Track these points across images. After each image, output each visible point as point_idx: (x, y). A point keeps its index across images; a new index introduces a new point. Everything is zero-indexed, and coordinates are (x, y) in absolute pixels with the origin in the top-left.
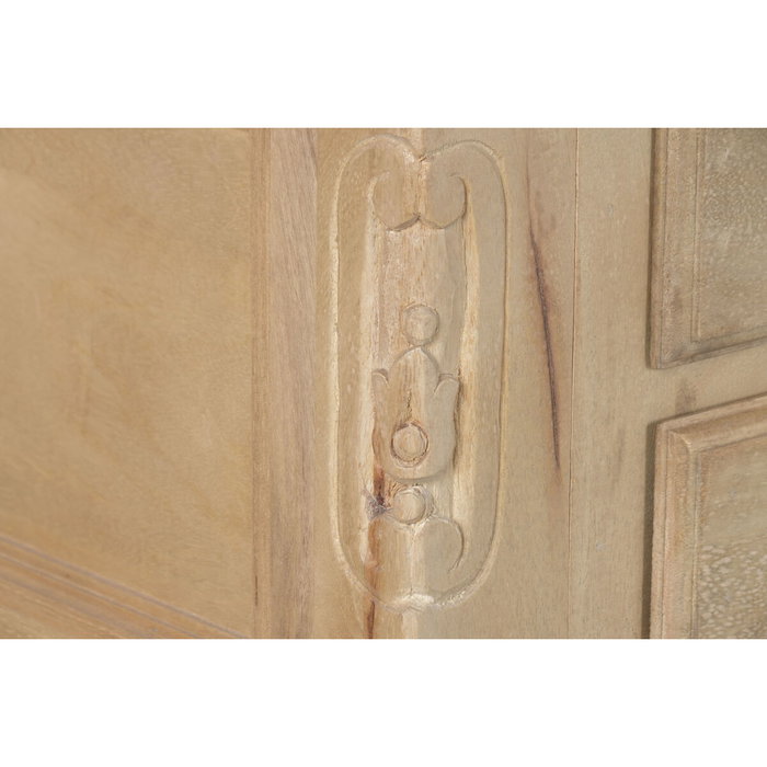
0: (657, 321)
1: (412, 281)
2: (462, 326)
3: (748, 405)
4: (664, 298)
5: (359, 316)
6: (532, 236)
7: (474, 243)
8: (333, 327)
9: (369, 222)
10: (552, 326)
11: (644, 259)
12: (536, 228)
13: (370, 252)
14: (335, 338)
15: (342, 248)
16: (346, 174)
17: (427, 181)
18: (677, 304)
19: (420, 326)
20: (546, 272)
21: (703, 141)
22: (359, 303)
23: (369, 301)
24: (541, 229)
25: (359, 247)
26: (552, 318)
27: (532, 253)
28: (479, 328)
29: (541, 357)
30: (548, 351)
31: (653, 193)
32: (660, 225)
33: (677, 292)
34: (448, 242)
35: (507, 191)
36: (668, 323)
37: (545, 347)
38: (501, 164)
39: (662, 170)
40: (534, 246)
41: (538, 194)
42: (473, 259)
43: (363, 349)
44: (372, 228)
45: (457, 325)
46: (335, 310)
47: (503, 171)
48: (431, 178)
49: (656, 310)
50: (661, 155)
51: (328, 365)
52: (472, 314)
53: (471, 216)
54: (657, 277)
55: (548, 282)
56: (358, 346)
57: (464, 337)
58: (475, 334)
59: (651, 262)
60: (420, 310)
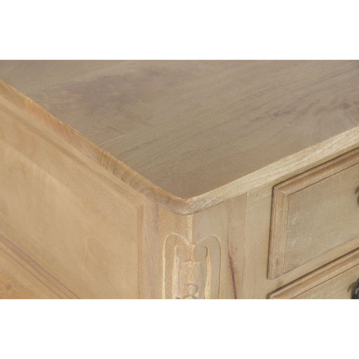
0: (270, 267)
1: (189, 277)
2: (205, 286)
3: (300, 282)
4: (273, 261)
5: (172, 281)
6: (229, 255)
7: (210, 263)
8: (163, 280)
9: (175, 256)
10: (236, 278)
11: (266, 250)
12: (230, 252)
13: (175, 265)
14: (164, 283)
15: (166, 260)
16: (167, 240)
17: (194, 251)
18: (277, 263)
19: (191, 291)
20: (234, 264)
21: (287, 218)
22: (171, 278)
23: (175, 278)
24: (232, 252)
25: (172, 262)
26: (235, 275)
27: (229, 260)
28: (211, 286)
29: (232, 287)
30: (234, 285)
31: (270, 231)
32: (272, 241)
33: (277, 260)
34: (201, 265)
35: (221, 245)
36: (274, 268)
37: (233, 284)
38: (219, 238)
39: (273, 225)
40: (230, 258)
41: (232, 243)
42: (209, 267)
43: (173, 291)
44: (176, 258)
45: (204, 286)
46: (164, 275)
47: (219, 240)
48: (195, 250)
49: (270, 264)
50: (273, 221)
51: (162, 290)
52: (209, 282)
53: (208, 256)
54: (270, 255)
55: (234, 266)
56: (171, 289)
57: (206, 288)
58: (209, 288)
59: (269, 251)
60: (191, 286)
